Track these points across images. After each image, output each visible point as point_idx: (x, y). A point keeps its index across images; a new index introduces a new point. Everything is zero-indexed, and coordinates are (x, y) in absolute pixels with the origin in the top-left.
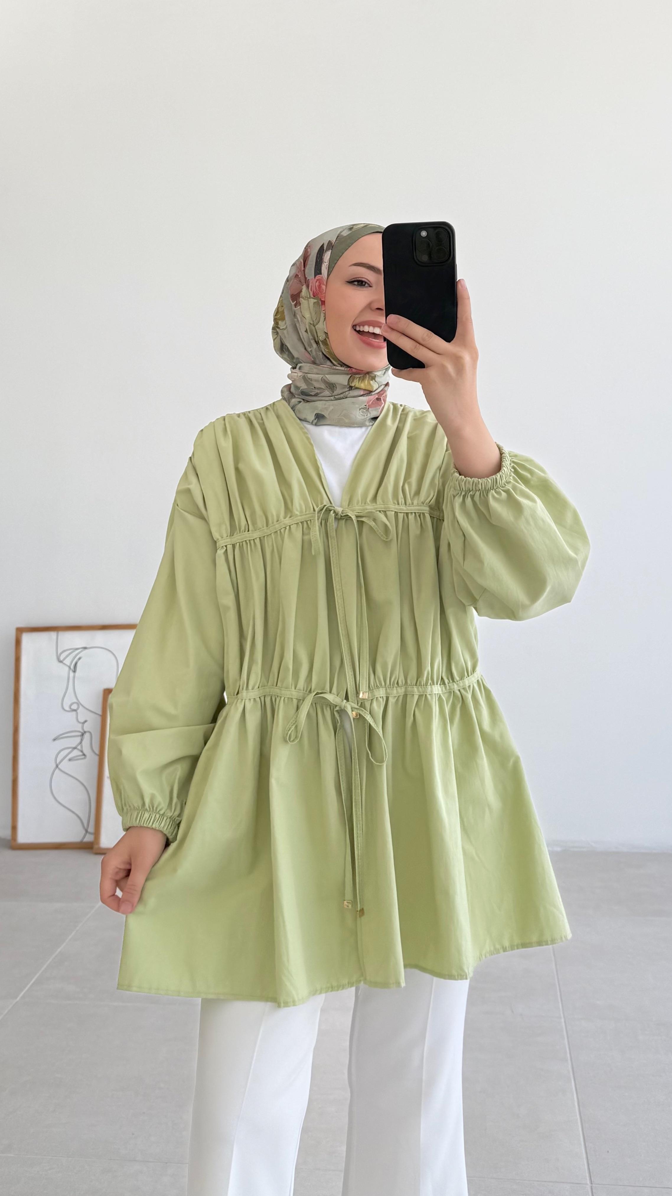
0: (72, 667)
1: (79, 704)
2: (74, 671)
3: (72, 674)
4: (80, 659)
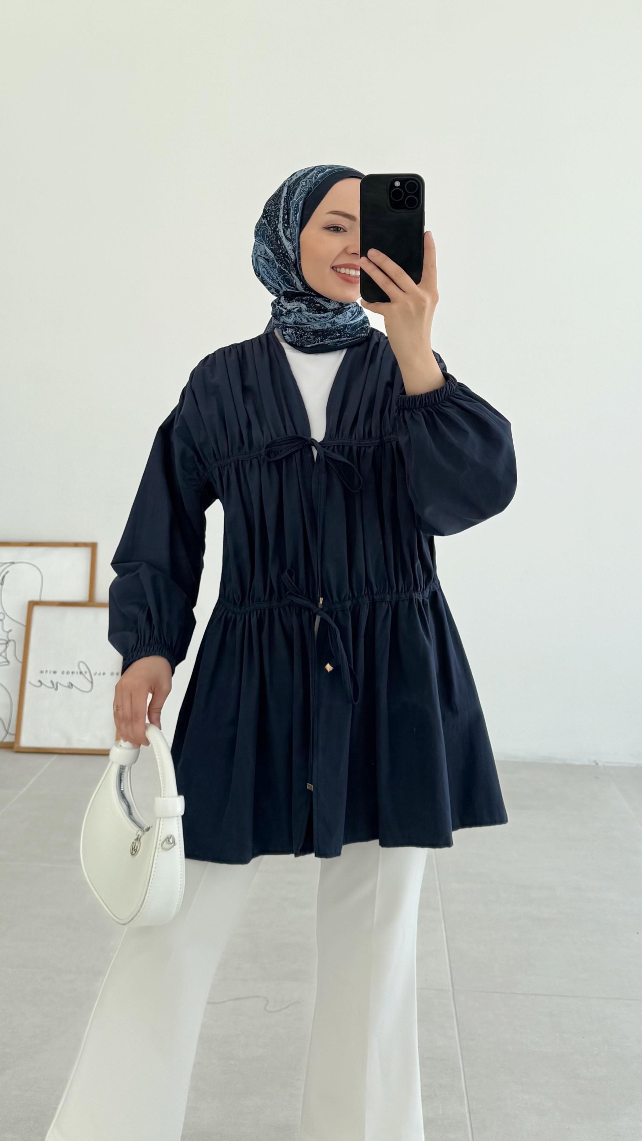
1: (4, 614)
2: (2, 584)
4: (7, 572)
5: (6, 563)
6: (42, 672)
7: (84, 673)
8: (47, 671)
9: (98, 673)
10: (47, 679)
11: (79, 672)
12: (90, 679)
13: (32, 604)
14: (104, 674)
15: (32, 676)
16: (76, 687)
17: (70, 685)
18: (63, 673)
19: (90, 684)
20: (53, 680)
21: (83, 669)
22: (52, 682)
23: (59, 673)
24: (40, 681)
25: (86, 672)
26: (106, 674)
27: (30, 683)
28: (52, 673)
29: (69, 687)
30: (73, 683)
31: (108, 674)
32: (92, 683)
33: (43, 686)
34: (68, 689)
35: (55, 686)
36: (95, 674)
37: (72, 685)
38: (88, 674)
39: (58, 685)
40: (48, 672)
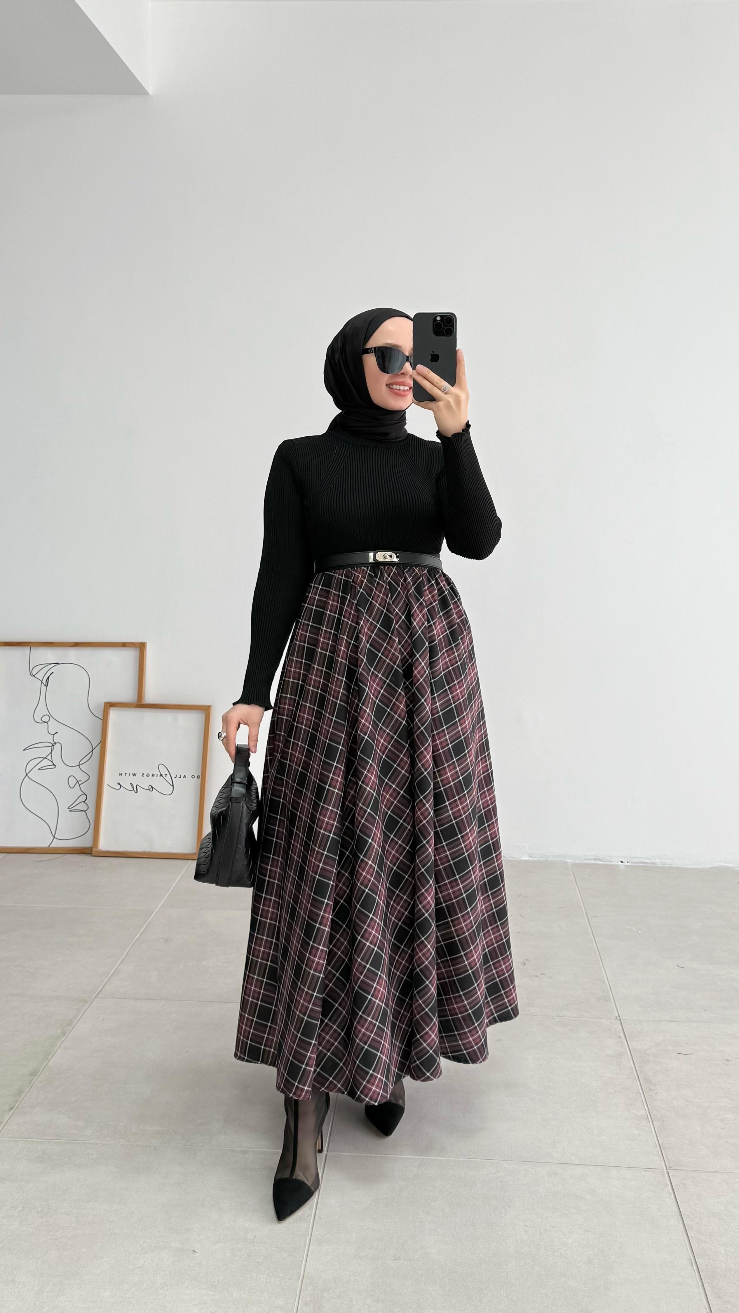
0: (44, 681)
1: (50, 716)
2: (47, 685)
3: (44, 687)
4: (52, 673)
5: (51, 664)
6: (121, 774)
7: (164, 776)
8: (126, 773)
9: (178, 776)
10: (126, 782)
11: (159, 774)
12: (171, 784)
13: (110, 705)
15: (107, 780)
16: (156, 789)
17: (150, 787)
18: (143, 775)
19: (172, 787)
21: (164, 771)
22: (131, 784)
23: (139, 775)
24: (119, 784)
25: (166, 775)
26: (186, 776)
27: (108, 786)
28: (131, 775)
29: (149, 790)
30: (154, 786)
31: (189, 777)
33: (121, 787)
35: (135, 789)
36: (176, 777)
37: (152, 787)
38: (168, 775)
39: (138, 786)
40: (128, 775)
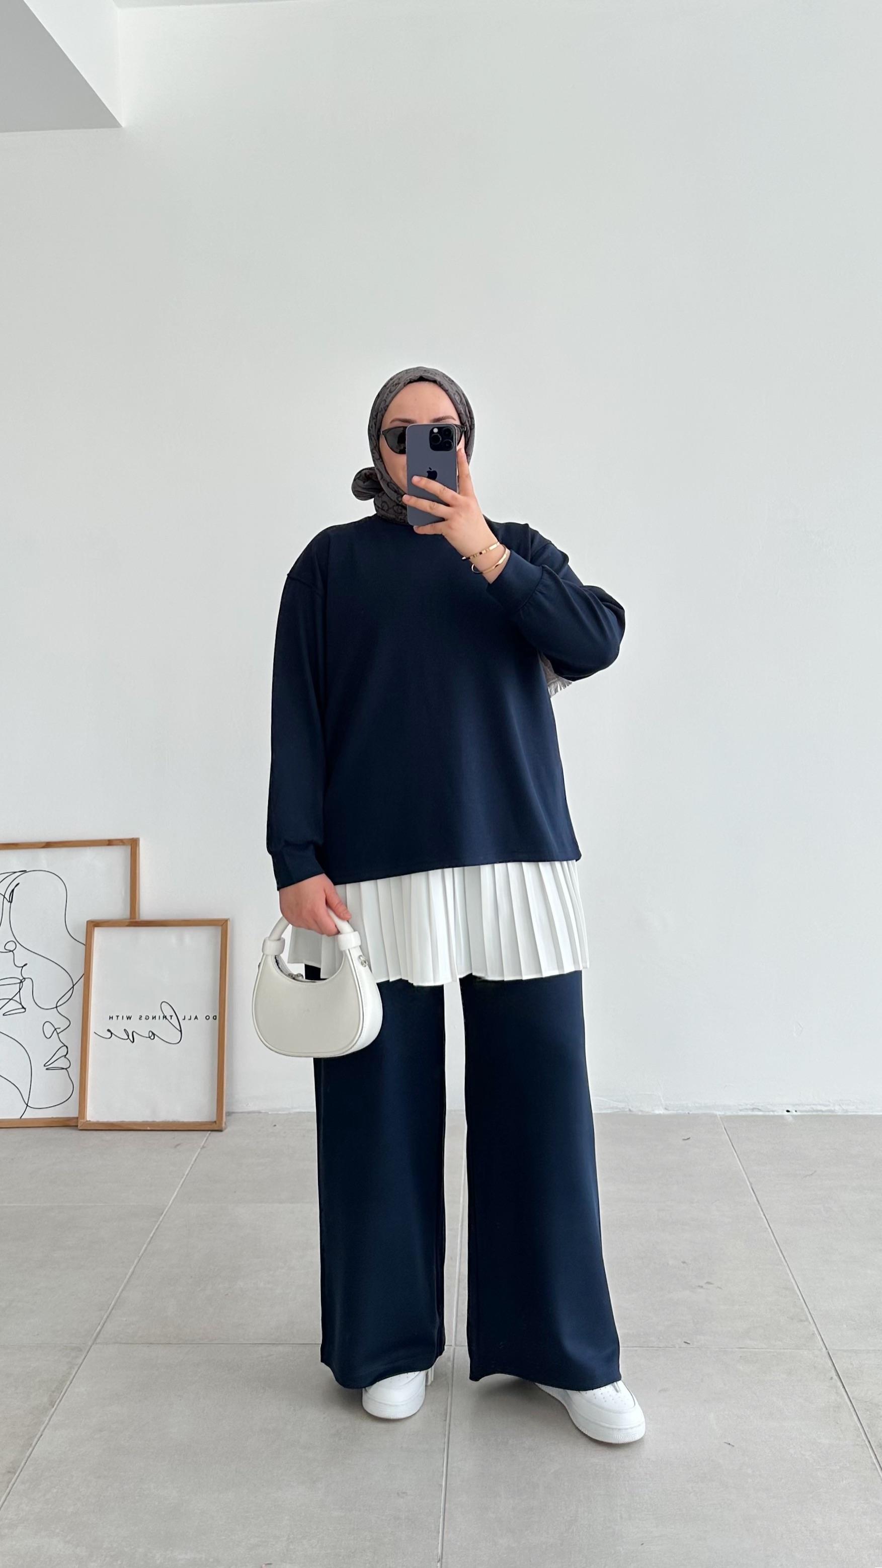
0: (7, 896)
1: (16, 942)
2: (11, 902)
3: (7, 904)
4: (18, 884)
5: (15, 872)
6: (111, 1018)
7: (169, 1018)
8: (118, 1016)
9: (188, 1017)
10: (118, 1028)
11: (162, 1017)
12: (179, 1028)
13: (93, 924)
14: (196, 1018)
16: (158, 1037)
17: (151, 1034)
18: (140, 1019)
19: (180, 1033)
20: (126, 1029)
21: (168, 1012)
23: (135, 1018)
24: (109, 1030)
25: (171, 1016)
26: (198, 1017)
27: (95, 1033)
28: (125, 1018)
30: (155, 1033)
31: (201, 1017)
32: (181, 1031)
33: (113, 1035)
34: (149, 1038)
35: (131, 1037)
36: (184, 1019)
37: (153, 1033)
38: (174, 1017)
39: (134, 1033)
40: (120, 1018)
